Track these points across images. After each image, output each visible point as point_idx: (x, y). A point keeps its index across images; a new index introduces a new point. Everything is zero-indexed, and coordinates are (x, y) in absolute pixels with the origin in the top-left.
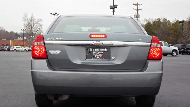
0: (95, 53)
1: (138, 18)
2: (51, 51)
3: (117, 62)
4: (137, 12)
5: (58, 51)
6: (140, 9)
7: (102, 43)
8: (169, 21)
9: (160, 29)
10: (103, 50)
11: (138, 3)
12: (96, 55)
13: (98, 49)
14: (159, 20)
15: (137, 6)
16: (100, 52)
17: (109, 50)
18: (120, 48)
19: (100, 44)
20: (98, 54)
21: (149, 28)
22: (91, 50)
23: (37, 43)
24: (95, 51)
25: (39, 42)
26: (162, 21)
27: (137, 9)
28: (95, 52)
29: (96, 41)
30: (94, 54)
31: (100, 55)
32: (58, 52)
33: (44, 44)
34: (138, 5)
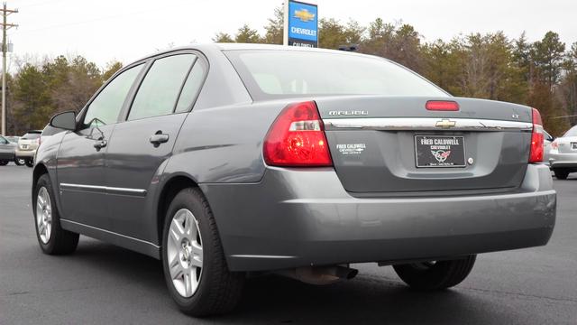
0: (436, 150)
1: (7, 53)
2: (341, 147)
3: (479, 172)
4: (5, 35)
5: (358, 146)
6: (12, 25)
7: (453, 124)
8: (93, 65)
9: (69, 88)
10: (449, 142)
11: (5, 6)
12: (436, 155)
13: (440, 138)
14: (61, 61)
15: (5, 14)
16: (444, 148)
17: (460, 142)
18: (481, 136)
19: (450, 126)
20: (441, 153)
21: (32, 84)
22: (425, 142)
23: (298, 125)
24: (434, 144)
25: (302, 122)
26: (70, 65)
27: (5, 25)
28: (435, 148)
29: (440, 119)
30: (433, 153)
31: (446, 155)
32: (359, 148)
33: (322, 126)
34: (5, 11)
